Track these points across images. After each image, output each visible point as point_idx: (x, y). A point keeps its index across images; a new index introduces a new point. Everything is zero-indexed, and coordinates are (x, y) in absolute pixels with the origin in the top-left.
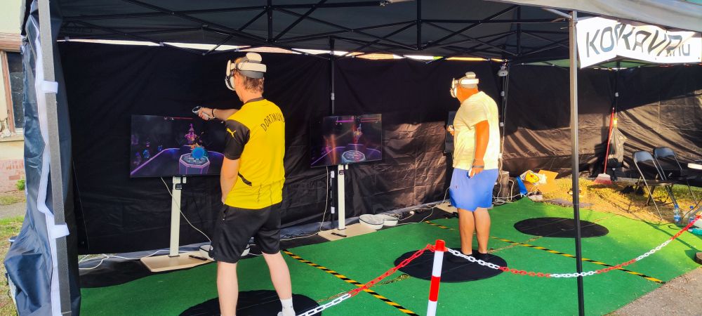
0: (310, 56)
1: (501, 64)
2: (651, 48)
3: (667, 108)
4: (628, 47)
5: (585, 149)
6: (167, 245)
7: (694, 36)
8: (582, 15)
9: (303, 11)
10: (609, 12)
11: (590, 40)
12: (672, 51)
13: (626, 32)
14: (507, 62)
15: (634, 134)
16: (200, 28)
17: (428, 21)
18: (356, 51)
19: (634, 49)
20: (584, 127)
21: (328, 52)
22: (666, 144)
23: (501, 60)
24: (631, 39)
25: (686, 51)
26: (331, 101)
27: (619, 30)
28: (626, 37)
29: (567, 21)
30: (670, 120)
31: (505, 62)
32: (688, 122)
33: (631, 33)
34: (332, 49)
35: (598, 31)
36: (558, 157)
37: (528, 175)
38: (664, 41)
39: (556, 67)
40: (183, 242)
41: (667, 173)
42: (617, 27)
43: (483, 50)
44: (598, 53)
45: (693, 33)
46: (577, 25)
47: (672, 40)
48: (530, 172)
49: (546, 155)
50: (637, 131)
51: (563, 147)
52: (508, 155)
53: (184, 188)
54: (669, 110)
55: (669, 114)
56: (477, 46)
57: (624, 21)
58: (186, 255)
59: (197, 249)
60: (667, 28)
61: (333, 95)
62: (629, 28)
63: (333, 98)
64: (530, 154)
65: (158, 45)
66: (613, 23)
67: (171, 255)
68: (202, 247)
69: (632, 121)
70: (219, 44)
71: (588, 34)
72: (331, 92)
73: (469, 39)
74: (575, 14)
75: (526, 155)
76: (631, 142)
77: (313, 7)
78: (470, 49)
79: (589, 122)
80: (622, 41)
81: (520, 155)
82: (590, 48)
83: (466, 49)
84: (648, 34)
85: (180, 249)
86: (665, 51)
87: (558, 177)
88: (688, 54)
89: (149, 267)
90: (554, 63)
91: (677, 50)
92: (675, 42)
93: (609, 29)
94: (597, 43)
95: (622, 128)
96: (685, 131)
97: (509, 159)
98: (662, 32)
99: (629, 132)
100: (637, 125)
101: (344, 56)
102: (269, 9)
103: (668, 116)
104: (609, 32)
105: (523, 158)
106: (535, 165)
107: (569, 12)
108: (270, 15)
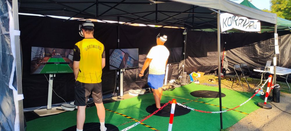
0: (110, 24)
1: (184, 30)
2: (244, 26)
3: (244, 48)
4: (236, 25)
5: (214, 64)
6: (46, 104)
7: (258, 22)
8: (222, 12)
9: (113, 5)
10: (230, 11)
11: (224, 22)
12: (251, 27)
13: (236, 19)
14: (186, 29)
15: (232, 58)
16: (63, 10)
17: (160, 12)
18: (129, 22)
19: (238, 26)
20: (214, 55)
21: (117, 22)
22: (243, 62)
23: (184, 28)
24: (238, 22)
25: (255, 27)
26: (118, 42)
27: (233, 18)
28: (236, 21)
29: (217, 14)
30: (245, 53)
31: (185, 29)
32: (251, 54)
33: (237, 20)
34: (118, 21)
35: (227, 18)
36: (204, 66)
37: (193, 74)
38: (248, 23)
39: (204, 32)
40: (54, 103)
41: (245, 73)
42: (233, 17)
43: (178, 24)
44: (226, 27)
45: (258, 20)
46: (220, 16)
47: (251, 23)
48: (194, 72)
49: (200, 66)
50: (232, 57)
51: (206, 63)
52: (186, 66)
53: (54, 79)
54: (244, 49)
55: (244, 50)
56: (177, 22)
57: (235, 15)
58: (55, 108)
59: (60, 106)
60: (249, 18)
61: (119, 40)
62: (237, 17)
63: (119, 41)
64: (194, 65)
65: (44, 16)
66: (232, 16)
67: (48, 108)
68: (62, 105)
69: (231, 53)
70: (71, 17)
71: (224, 19)
72: (118, 39)
73: (175, 19)
74: (219, 11)
75: (193, 66)
76: (230, 61)
77: (118, 3)
78: (174, 23)
79: (216, 53)
80: (234, 22)
81: (191, 66)
82: (224, 24)
83: (172, 23)
84: (243, 20)
85: (52, 106)
86: (248, 27)
87: (204, 75)
88: (256, 28)
89: (38, 114)
90: (203, 30)
91: (252, 26)
92: (252, 24)
93: (230, 18)
94: (226, 23)
95: (227, 56)
96: (250, 57)
97: (187, 67)
98: (248, 20)
99: (230, 57)
100: (233, 55)
101: (124, 24)
102: (97, 3)
103: (244, 51)
104: (230, 19)
105: (192, 67)
106: (196, 70)
107: (217, 10)
108: (97, 6)
